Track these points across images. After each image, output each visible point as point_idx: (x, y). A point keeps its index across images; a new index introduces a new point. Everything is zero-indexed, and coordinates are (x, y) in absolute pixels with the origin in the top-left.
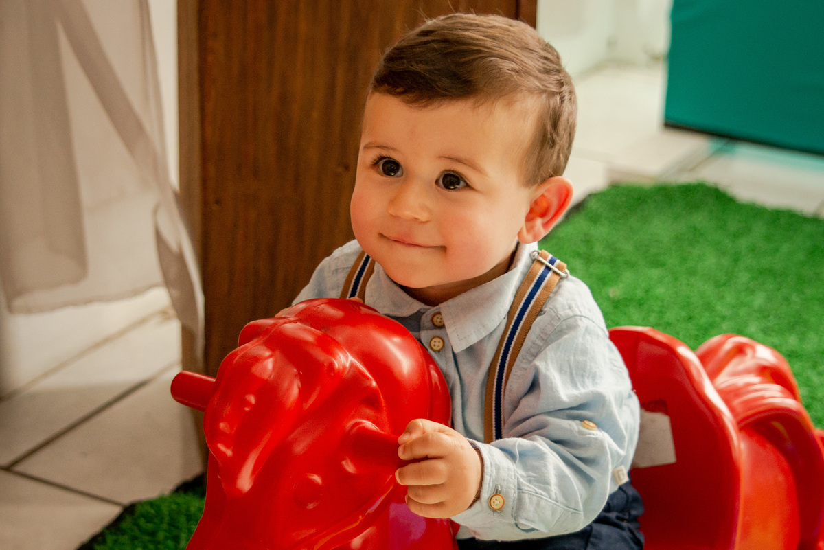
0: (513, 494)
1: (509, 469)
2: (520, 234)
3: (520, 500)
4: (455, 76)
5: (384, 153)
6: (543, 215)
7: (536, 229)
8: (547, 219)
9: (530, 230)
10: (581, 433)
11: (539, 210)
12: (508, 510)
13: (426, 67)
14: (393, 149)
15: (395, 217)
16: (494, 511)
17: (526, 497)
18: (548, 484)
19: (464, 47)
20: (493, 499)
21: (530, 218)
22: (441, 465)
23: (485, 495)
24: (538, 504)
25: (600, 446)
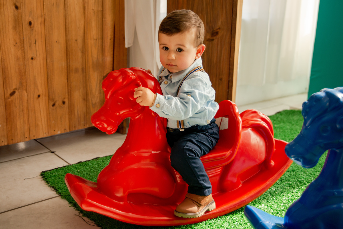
0: (162, 105)
1: (163, 100)
2: (195, 58)
3: (163, 106)
4: (176, 28)
5: (164, 46)
6: (199, 52)
7: (198, 56)
8: (200, 53)
9: (197, 56)
10: (186, 96)
11: (198, 51)
12: (160, 108)
13: (170, 27)
14: (166, 45)
15: (169, 59)
16: (157, 107)
17: (165, 106)
18: (172, 104)
19: (177, 21)
20: (157, 105)
21: (197, 54)
22: (141, 92)
23: (155, 104)
24: (167, 108)
25: (189, 99)
